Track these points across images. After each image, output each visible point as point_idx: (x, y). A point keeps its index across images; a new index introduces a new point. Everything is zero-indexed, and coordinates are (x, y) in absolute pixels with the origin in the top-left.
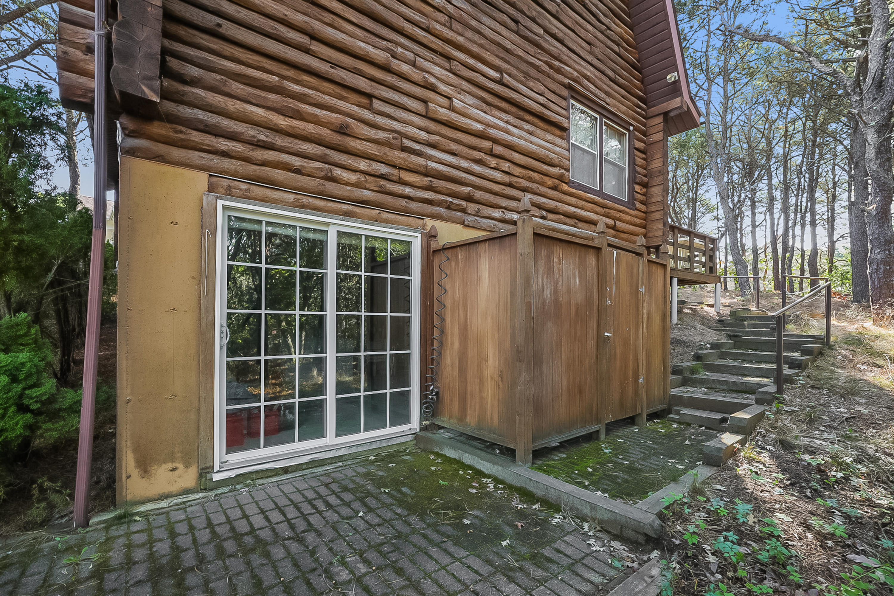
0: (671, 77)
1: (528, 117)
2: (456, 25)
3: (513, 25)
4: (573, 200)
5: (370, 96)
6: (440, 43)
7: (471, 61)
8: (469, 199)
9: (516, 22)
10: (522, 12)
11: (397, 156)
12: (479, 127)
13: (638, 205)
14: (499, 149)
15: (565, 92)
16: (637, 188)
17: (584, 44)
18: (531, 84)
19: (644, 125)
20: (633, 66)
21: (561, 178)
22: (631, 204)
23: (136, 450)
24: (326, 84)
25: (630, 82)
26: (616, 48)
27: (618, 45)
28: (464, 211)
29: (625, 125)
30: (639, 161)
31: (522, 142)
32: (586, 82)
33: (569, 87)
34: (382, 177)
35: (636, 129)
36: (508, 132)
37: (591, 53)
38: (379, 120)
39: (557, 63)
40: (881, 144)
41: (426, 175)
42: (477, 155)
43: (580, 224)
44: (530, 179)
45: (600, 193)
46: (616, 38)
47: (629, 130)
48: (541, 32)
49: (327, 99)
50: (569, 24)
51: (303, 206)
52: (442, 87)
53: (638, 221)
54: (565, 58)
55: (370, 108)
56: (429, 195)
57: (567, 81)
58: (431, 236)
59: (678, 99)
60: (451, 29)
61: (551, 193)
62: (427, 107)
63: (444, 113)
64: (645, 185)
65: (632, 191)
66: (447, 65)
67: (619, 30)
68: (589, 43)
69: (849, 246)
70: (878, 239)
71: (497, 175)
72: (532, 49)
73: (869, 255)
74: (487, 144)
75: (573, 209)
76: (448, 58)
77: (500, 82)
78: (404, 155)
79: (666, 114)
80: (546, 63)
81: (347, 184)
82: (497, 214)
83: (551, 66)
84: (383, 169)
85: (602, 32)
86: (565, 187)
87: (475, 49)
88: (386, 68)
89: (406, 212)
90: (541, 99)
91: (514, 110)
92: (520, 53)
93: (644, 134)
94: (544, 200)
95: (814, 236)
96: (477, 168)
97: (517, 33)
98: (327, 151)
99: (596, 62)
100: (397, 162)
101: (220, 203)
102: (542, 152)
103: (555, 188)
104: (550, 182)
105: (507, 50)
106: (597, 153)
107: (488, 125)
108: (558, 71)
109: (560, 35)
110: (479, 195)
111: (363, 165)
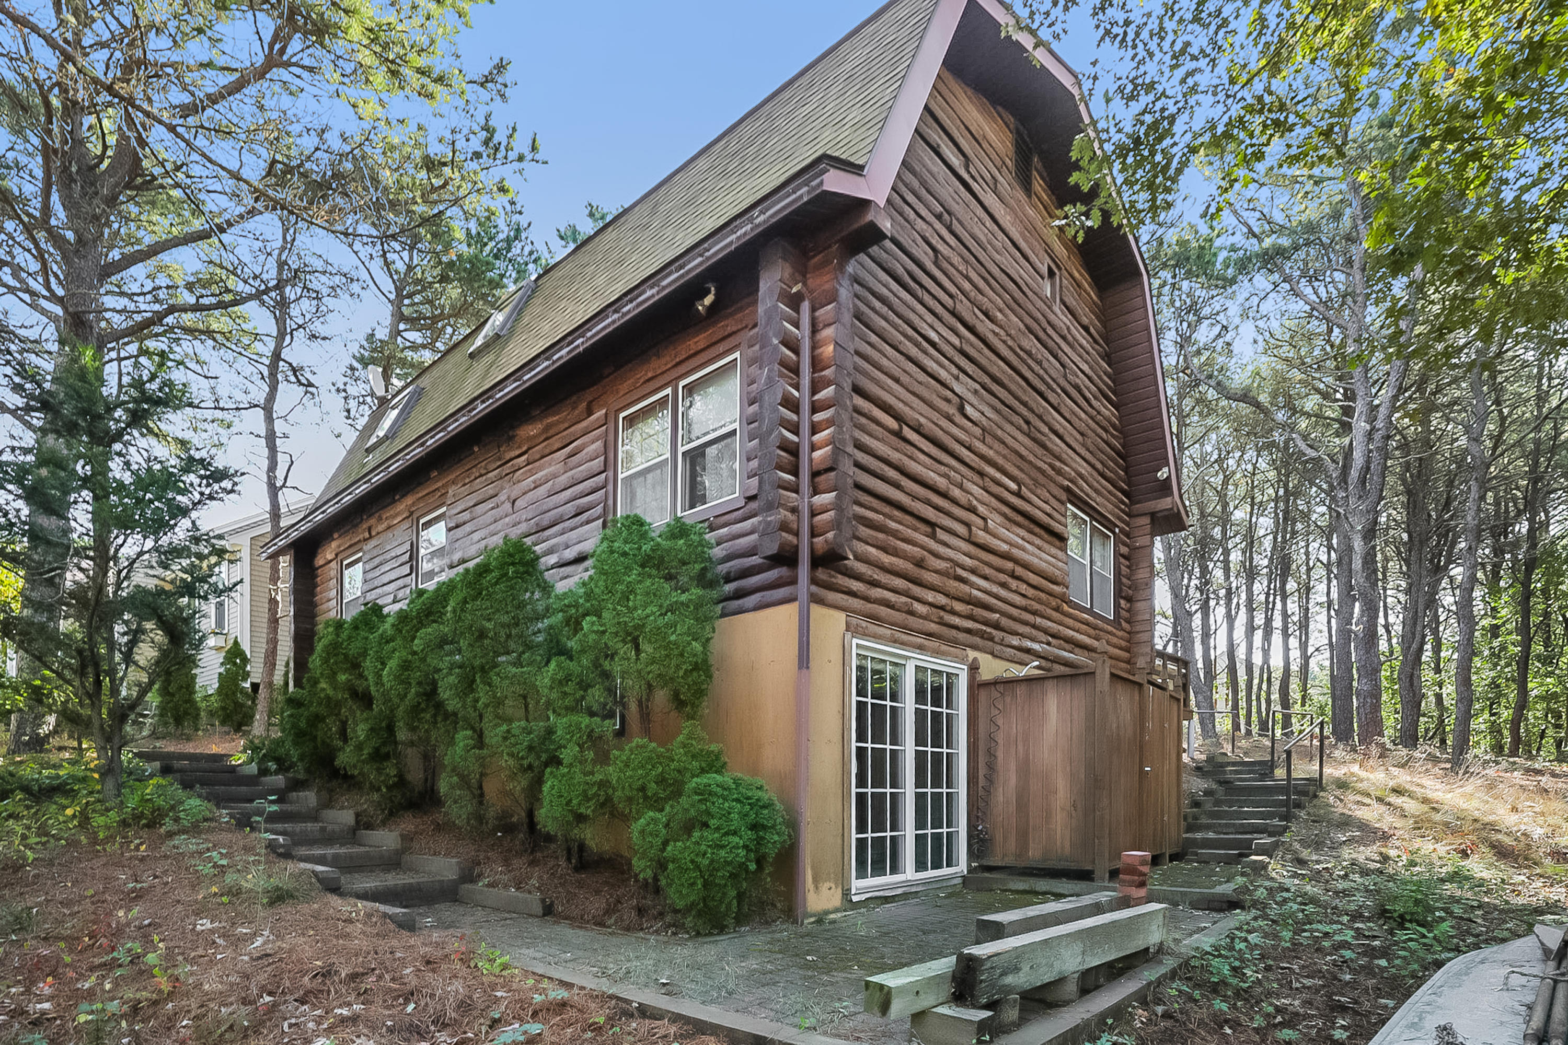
0: (1163, 474)
1: (1037, 530)
2: (989, 439)
3: (1025, 427)
4: (1070, 622)
5: (932, 525)
6: (977, 459)
7: (998, 475)
8: (997, 626)
9: (1028, 422)
10: (1033, 412)
11: (953, 585)
12: (1005, 547)
13: (1124, 624)
14: (1019, 571)
15: (1064, 496)
16: (1122, 602)
17: (1078, 436)
18: (1039, 491)
19: (1128, 524)
20: (1118, 453)
21: (1064, 599)
22: (1116, 622)
23: (813, 868)
24: (908, 517)
25: (1116, 473)
26: (1104, 435)
27: (1106, 431)
28: (991, 639)
29: (1110, 526)
30: (1125, 570)
31: (1036, 561)
32: (1081, 482)
33: (1068, 490)
34: (942, 608)
35: (1121, 530)
36: (1024, 550)
37: (1083, 445)
38: (942, 550)
39: (1058, 464)
40: (1368, 554)
41: (968, 603)
42: (1003, 577)
43: (1077, 650)
44: (1039, 601)
45: (1090, 611)
46: (1105, 423)
47: (1114, 532)
48: (1046, 430)
49: (909, 533)
50: (1067, 415)
51: (895, 641)
52: (981, 509)
53: (1123, 644)
54: (1064, 456)
55: (933, 536)
56: (969, 624)
57: (1066, 483)
58: (974, 668)
59: (1169, 499)
60: (983, 442)
61: (1055, 615)
62: (970, 531)
63: (982, 536)
64: (1129, 600)
65: (1117, 606)
66: (980, 482)
67: (1107, 413)
68: (1082, 434)
69: (1327, 663)
70: (1364, 666)
71: (1017, 599)
72: (1040, 451)
73: (1355, 684)
74: (1009, 565)
75: (1071, 633)
76: (981, 474)
77: (1018, 495)
78: (956, 584)
79: (1153, 515)
80: (1050, 465)
81: (921, 617)
82: (1015, 641)
83: (1053, 467)
84: (942, 600)
85: (1092, 418)
86: (1065, 607)
87: (1000, 461)
88: (944, 495)
89: (954, 642)
90: (1047, 508)
91: (1026, 523)
92: (1031, 458)
93: (1128, 535)
94: (1049, 624)
95: (1287, 649)
96: (1003, 593)
97: (1028, 435)
98: (910, 585)
99: (1088, 456)
100: (953, 591)
101: (855, 641)
102: (1050, 570)
103: (1057, 609)
104: (1054, 602)
105: (1021, 457)
106: (1087, 562)
107: (1011, 544)
108: (1059, 472)
109: (1061, 431)
110: (1004, 622)
111: (930, 596)
